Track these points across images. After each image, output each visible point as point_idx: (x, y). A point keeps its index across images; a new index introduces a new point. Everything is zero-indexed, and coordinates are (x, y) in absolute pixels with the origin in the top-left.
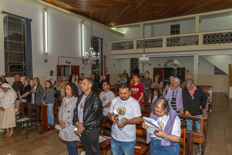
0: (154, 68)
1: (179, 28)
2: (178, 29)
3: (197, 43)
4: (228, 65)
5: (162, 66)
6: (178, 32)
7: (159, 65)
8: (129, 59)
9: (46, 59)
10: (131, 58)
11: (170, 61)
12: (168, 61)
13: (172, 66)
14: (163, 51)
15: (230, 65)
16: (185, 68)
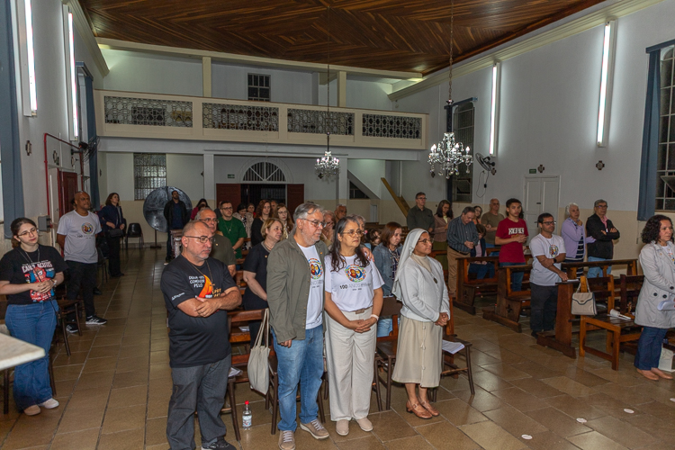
0: (217, 185)
1: (267, 84)
2: (264, 87)
3: (350, 131)
4: (380, 180)
5: (239, 179)
6: (265, 95)
7: (231, 176)
8: (132, 155)
9: (28, 142)
10: (135, 153)
11: (258, 167)
12: (255, 167)
13: (265, 181)
14: (280, 142)
15: (383, 180)
16: (303, 185)
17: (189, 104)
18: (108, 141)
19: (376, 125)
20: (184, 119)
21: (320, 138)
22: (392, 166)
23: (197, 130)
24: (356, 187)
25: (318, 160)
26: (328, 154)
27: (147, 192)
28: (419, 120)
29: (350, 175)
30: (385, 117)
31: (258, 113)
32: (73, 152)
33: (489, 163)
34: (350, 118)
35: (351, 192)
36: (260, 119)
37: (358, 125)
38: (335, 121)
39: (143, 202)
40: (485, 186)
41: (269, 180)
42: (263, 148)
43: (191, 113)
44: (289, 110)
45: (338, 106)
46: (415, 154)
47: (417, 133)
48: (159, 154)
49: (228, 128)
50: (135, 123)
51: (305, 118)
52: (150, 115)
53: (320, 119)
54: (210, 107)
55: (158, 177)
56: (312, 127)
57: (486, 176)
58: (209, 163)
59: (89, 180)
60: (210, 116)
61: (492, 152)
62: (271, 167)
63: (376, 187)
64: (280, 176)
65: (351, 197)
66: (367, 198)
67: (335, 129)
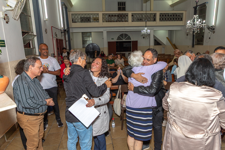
0: (108, 42)
1: (125, 5)
2: (124, 6)
3: (155, 20)
4: (166, 38)
5: (115, 40)
6: (124, 9)
7: (112, 39)
8: (81, 33)
9: (46, 29)
10: (82, 32)
11: (122, 35)
12: (120, 35)
13: (124, 40)
14: (129, 25)
15: (167, 38)
16: (137, 41)
17: (98, 14)
18: (74, 29)
19: (165, 17)
20: (97, 20)
21: (143, 23)
22: (171, 32)
23: (101, 23)
24: (157, 41)
25: (142, 31)
26: (146, 28)
27: (86, 45)
28: (182, 14)
29: (154, 36)
30: (168, 13)
31: (121, 16)
32: (62, 33)
33: (212, 29)
34: (155, 15)
35: (155, 43)
36: (122, 18)
37: (158, 17)
38: (149, 17)
39: (85, 49)
40: (210, 38)
41: (126, 39)
42: (123, 28)
43: (99, 18)
44: (132, 14)
45: (150, 11)
46: (180, 27)
47: (182, 19)
48: (89, 32)
49: (111, 22)
50: (81, 22)
51: (138, 16)
52: (86, 19)
53: (144, 16)
54: (105, 15)
55: (89, 40)
56: (141, 20)
57: (210, 34)
58: (105, 34)
59: (68, 42)
60: (105, 18)
61: (213, 24)
62: (126, 35)
63: (164, 41)
64: (129, 38)
65: (155, 45)
66: (161, 45)
67: (149, 20)
